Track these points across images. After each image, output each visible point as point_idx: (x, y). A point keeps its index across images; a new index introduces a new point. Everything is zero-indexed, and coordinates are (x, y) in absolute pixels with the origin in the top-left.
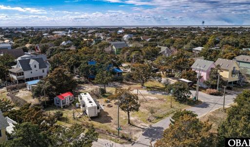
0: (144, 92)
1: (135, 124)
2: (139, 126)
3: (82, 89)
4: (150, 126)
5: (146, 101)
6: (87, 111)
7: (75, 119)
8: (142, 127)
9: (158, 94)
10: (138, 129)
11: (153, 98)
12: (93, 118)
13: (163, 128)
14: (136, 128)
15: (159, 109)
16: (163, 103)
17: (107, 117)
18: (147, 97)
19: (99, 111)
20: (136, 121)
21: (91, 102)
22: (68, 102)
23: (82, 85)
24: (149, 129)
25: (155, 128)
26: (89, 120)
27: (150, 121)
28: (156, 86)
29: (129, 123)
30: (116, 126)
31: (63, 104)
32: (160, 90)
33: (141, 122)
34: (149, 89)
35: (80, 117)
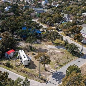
0: (53, 47)
1: (48, 70)
2: (50, 71)
3: (19, 45)
4: (56, 71)
5: (54, 54)
6: (23, 62)
7: (16, 66)
8: (52, 72)
9: (61, 48)
10: (50, 73)
11: (58, 51)
12: (26, 66)
13: (62, 73)
14: (49, 73)
15: (61, 59)
16: (63, 56)
17: (33, 65)
18: (55, 51)
19: (29, 62)
20: (49, 68)
21: (25, 57)
22: (12, 55)
23: (19, 42)
24: (55, 73)
25: (58, 72)
26: (24, 67)
27: (56, 68)
28: (60, 42)
29: (45, 69)
30: (38, 71)
31: (10, 56)
32: (62, 45)
33: (51, 69)
34: (56, 45)
35: (19, 65)
